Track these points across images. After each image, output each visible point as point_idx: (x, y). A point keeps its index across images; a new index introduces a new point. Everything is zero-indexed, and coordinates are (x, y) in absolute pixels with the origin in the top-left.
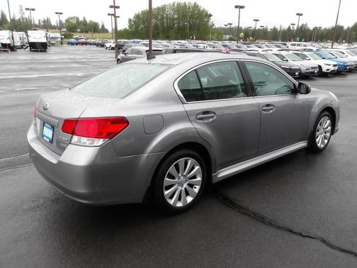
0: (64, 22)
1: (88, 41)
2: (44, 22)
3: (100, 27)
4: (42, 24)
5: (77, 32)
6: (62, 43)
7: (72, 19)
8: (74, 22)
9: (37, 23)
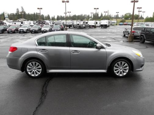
0: (124, 15)
1: (128, 23)
2: (116, 16)
3: (140, 17)
4: (115, 17)
5: (129, 19)
6: (117, 25)
7: (127, 14)
8: (128, 15)
9: (113, 16)
